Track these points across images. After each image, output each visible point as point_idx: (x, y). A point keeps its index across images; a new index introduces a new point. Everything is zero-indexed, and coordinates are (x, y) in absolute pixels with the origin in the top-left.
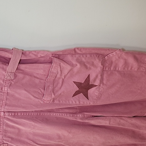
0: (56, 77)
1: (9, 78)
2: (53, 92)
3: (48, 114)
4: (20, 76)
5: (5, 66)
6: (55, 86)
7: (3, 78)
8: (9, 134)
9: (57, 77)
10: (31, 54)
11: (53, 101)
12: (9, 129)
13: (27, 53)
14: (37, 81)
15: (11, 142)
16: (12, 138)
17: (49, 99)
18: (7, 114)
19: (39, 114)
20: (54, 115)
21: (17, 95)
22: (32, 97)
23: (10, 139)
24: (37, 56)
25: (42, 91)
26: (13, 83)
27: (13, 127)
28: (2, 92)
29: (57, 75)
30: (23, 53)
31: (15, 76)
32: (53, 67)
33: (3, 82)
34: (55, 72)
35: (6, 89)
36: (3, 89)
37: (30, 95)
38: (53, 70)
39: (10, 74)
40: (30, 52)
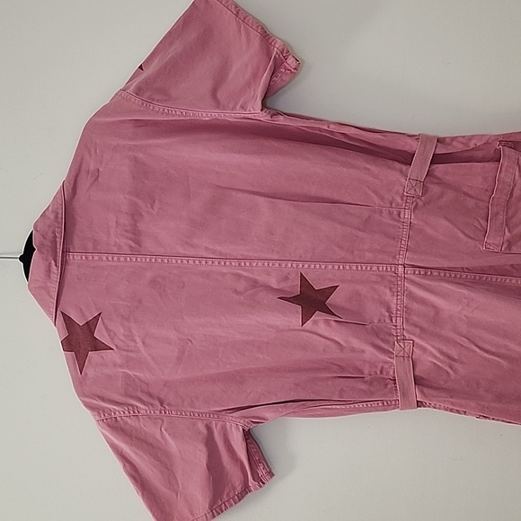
0: (512, 194)
1: (412, 192)
2: (507, 225)
3: (499, 280)
4: (435, 189)
5: (404, 167)
6: (510, 214)
7: (401, 191)
8: (415, 318)
9: (514, 195)
10: (454, 143)
11: (509, 247)
12: (415, 306)
13: (447, 140)
14: (471, 203)
15: (419, 337)
16: (422, 329)
17: (498, 240)
18: (410, 270)
19: (477, 278)
20: (513, 281)
21: (429, 231)
22: (462, 236)
23: (418, 331)
24: (468, 146)
25: (483, 223)
26: (420, 203)
27: (423, 302)
28: (399, 221)
29: (513, 189)
30: (440, 140)
31: (425, 190)
32: (503, 169)
33: (402, 199)
34: (509, 180)
35: (407, 215)
36: (402, 216)
37: (456, 230)
38: (502, 175)
39: (414, 183)
40: (453, 139)
